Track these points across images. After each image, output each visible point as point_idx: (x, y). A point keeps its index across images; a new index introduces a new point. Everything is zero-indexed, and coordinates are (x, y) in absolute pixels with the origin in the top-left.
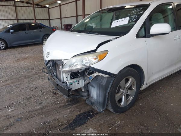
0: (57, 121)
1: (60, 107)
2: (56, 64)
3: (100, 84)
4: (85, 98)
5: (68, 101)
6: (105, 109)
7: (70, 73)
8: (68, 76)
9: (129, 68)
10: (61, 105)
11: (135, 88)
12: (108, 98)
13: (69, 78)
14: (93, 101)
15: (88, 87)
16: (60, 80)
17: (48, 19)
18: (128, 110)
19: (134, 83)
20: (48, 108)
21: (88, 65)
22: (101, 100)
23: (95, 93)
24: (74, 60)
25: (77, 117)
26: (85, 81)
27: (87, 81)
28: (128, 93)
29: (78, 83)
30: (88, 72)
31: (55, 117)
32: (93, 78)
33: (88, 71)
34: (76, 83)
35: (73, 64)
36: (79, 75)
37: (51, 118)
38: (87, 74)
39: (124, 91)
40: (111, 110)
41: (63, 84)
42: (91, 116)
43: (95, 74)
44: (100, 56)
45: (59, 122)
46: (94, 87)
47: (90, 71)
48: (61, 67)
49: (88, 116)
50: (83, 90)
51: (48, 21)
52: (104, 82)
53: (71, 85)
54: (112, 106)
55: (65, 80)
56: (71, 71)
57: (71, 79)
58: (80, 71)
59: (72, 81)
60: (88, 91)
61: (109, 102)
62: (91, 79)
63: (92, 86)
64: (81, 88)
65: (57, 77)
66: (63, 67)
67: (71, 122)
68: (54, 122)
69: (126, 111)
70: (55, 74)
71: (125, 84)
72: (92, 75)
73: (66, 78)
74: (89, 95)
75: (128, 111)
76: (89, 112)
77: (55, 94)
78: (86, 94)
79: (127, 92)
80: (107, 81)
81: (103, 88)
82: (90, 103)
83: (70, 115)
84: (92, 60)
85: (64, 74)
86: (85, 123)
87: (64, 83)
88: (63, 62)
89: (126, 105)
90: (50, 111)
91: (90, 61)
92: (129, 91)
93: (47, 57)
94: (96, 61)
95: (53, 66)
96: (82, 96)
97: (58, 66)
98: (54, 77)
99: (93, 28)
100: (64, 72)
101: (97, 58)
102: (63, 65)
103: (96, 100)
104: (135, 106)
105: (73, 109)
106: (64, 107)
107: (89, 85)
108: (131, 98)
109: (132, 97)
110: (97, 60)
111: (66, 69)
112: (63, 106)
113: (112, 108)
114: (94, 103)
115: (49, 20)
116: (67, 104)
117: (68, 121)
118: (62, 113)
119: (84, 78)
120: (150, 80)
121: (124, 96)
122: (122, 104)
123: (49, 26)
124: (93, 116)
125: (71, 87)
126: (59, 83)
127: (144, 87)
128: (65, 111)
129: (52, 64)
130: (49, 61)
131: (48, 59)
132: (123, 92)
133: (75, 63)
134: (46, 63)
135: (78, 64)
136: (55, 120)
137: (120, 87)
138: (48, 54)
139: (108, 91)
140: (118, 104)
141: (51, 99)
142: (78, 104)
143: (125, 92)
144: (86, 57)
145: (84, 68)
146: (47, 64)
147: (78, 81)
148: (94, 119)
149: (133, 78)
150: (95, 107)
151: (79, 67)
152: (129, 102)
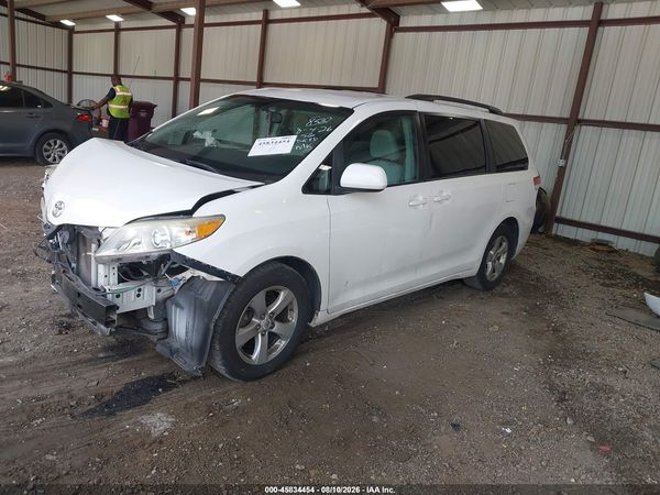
0: (65, 396)
1: (80, 362)
2: (79, 238)
3: (196, 298)
4: (154, 338)
5: (105, 349)
6: (203, 365)
7: (116, 265)
8: (112, 272)
9: (279, 265)
10: (82, 356)
11: (293, 318)
12: (213, 337)
13: (114, 278)
14: (176, 345)
15: (165, 308)
16: (87, 283)
17: (65, 68)
18: (270, 373)
19: (291, 303)
20: (42, 364)
21: (168, 247)
22: (195, 340)
23: (182, 324)
24: (132, 231)
25: (126, 388)
26: (159, 291)
27: (166, 292)
28: (273, 330)
29: (139, 295)
30: (167, 267)
31: (61, 385)
32: (182, 283)
33: (169, 263)
34: (133, 293)
35: (130, 241)
36: (145, 274)
37: (47, 389)
38: (164, 271)
39: (263, 323)
40: (221, 369)
41: (94, 292)
42: (167, 387)
43: (187, 275)
44: (200, 227)
45: (71, 397)
46: (182, 308)
47: (174, 263)
48: (94, 246)
49: (158, 387)
50: (152, 317)
51: (65, 76)
52: (207, 295)
53: (118, 296)
54: (223, 358)
55: (102, 282)
56: (119, 259)
57: (121, 281)
58: (144, 262)
59: (122, 286)
60: (166, 319)
61: (217, 347)
62: (178, 287)
63: (178, 305)
64: (145, 311)
65: (78, 274)
66: (99, 246)
67: (106, 398)
68: (56, 399)
69: (265, 375)
70: (74, 265)
71: (268, 306)
72: (180, 276)
73: (104, 277)
74: (167, 331)
75: (271, 376)
76: (162, 378)
77: (68, 327)
78: (159, 327)
79: (272, 328)
80: (216, 292)
81: (202, 310)
82: (166, 352)
83: (108, 381)
84: (180, 234)
85: (101, 267)
86: (147, 401)
87: (96, 289)
88: (101, 235)
89: (264, 361)
90: (46, 371)
91: (175, 237)
92: (276, 324)
93: (54, 215)
94: (190, 238)
95: (70, 242)
96: (148, 332)
97: (85, 244)
98: (71, 274)
99: (206, 145)
100: (100, 261)
101: (194, 232)
102: (99, 241)
103: (184, 344)
104: (293, 366)
105: (119, 368)
106: (93, 361)
107: (168, 302)
108: (281, 344)
109: (283, 342)
110: (194, 236)
111: (108, 251)
112: (90, 360)
113: (224, 365)
114: (177, 351)
115: (70, 73)
116: (102, 355)
117: (98, 397)
118: (85, 376)
119: (156, 281)
120: (340, 301)
121: (262, 335)
122: (254, 357)
123: (64, 100)
124: (175, 386)
125: (117, 302)
126: (83, 288)
127: (321, 318)
128: (93, 373)
129: (67, 237)
130: (60, 227)
131: (56, 222)
132: (259, 325)
133: (133, 238)
134: (50, 231)
135: (143, 243)
136: (60, 393)
137: (251, 313)
138: (59, 206)
139: (216, 317)
140: (241, 353)
141: (51, 340)
142: (136, 358)
143: (267, 325)
144: (165, 227)
145: (156, 254)
146: (51, 237)
147: (140, 290)
148: (175, 394)
149: (288, 291)
150: (178, 361)
151: (143, 249)
152: (275, 354)
